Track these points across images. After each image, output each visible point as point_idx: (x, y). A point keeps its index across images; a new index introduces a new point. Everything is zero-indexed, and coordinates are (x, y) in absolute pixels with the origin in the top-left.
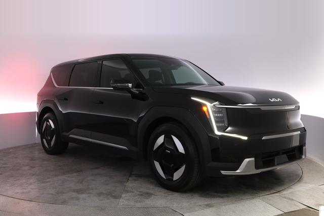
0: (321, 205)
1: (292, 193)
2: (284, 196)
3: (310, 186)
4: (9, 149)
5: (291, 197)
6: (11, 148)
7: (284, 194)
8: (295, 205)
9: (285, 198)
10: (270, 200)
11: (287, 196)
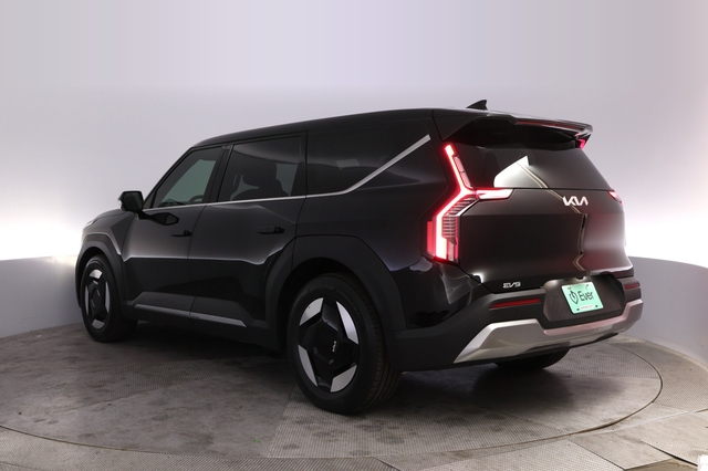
0: (701, 453)
1: (640, 427)
2: (622, 434)
3: (678, 413)
4: (33, 333)
5: (637, 437)
6: (38, 333)
7: (623, 431)
8: (645, 453)
9: (625, 438)
10: (592, 443)
11: (628, 434)
